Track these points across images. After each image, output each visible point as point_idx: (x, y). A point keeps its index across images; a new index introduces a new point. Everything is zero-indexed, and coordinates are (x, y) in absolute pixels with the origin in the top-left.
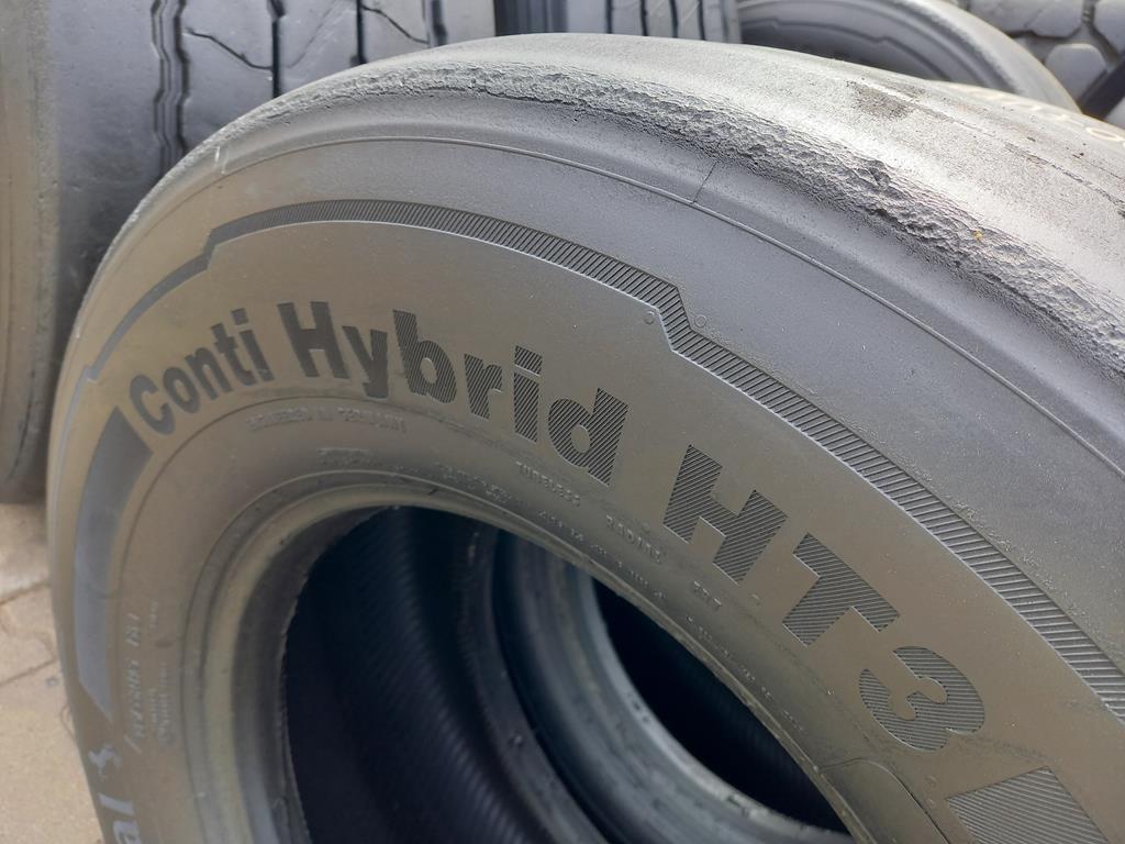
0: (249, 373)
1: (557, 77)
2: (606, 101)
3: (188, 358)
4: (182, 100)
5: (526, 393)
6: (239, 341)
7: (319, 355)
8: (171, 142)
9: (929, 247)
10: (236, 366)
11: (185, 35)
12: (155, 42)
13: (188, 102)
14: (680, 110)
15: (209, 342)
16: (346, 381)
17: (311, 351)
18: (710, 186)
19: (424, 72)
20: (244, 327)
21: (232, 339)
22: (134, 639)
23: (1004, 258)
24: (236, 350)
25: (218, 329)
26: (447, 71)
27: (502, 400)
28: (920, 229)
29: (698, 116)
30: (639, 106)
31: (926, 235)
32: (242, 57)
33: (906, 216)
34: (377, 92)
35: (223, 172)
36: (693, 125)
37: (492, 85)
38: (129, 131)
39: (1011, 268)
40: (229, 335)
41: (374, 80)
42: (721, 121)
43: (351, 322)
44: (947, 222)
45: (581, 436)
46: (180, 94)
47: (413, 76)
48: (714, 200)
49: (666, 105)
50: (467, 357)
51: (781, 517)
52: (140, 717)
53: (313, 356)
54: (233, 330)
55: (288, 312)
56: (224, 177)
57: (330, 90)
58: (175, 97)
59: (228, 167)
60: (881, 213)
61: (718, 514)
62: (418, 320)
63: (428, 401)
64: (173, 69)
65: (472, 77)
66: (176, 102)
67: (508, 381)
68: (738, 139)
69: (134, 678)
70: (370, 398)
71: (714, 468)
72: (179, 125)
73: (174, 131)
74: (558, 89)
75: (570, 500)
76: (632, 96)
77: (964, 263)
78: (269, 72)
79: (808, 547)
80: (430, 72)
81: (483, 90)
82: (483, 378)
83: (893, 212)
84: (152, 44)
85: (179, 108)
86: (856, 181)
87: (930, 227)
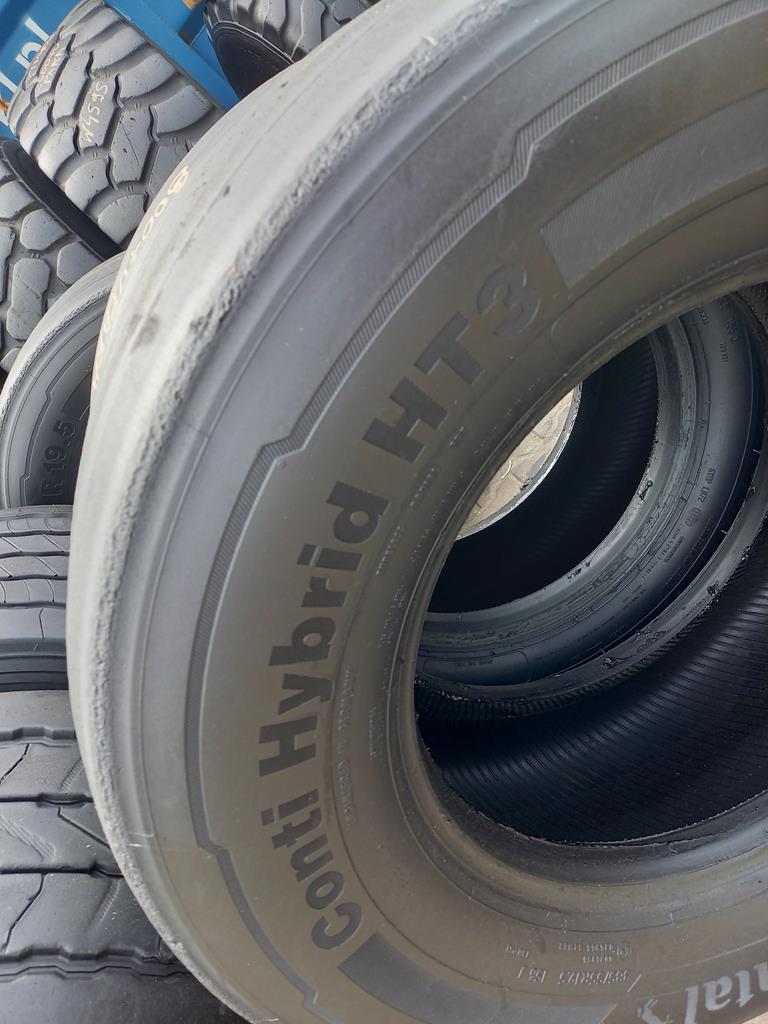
0: (312, 813)
1: (114, 538)
2: (135, 499)
3: (300, 877)
4: (66, 955)
5: (329, 559)
6: (286, 820)
7: (299, 741)
8: (102, 966)
9: (243, 294)
10: (307, 826)
11: (8, 951)
12: (11, 980)
13: (68, 949)
14: (147, 449)
15: (287, 852)
16: (319, 718)
17: (296, 748)
18: (198, 428)
19: (96, 646)
20: (276, 815)
21: (285, 827)
22: (540, 975)
23: (252, 252)
24: (294, 825)
25: (278, 841)
26: (99, 626)
27: (334, 579)
28: (232, 297)
29: (152, 436)
30: (142, 476)
31: (235, 295)
32: (32, 900)
33: (224, 306)
34: (106, 685)
35: (152, 835)
36: (158, 437)
37: (113, 588)
38: (90, 1002)
39: (258, 249)
40: (282, 831)
41: (97, 690)
42: (157, 420)
43: (276, 707)
44: (229, 283)
45: (358, 518)
46: (60, 957)
47: (97, 655)
48: (207, 422)
49: (143, 457)
50: (305, 604)
51: (405, 380)
52: (608, 975)
53: (300, 747)
54: (277, 826)
55: (267, 767)
56: (156, 835)
57: (98, 730)
58: (62, 962)
59: (148, 831)
60: (222, 320)
61: (406, 423)
62: (277, 645)
63: (334, 641)
64: (36, 964)
65: (106, 604)
66: (67, 961)
67: (321, 572)
68: (169, 409)
69: (574, 977)
70: (332, 698)
71: (376, 424)
72: (87, 957)
73: (92, 962)
74: (123, 535)
75: (402, 534)
76: (134, 481)
77: (254, 273)
78: (46, 877)
79: (422, 365)
80: (97, 640)
81: (116, 593)
82: (319, 594)
83: (221, 313)
84: (13, 982)
85: (73, 957)
86: (201, 336)
87: (232, 292)
